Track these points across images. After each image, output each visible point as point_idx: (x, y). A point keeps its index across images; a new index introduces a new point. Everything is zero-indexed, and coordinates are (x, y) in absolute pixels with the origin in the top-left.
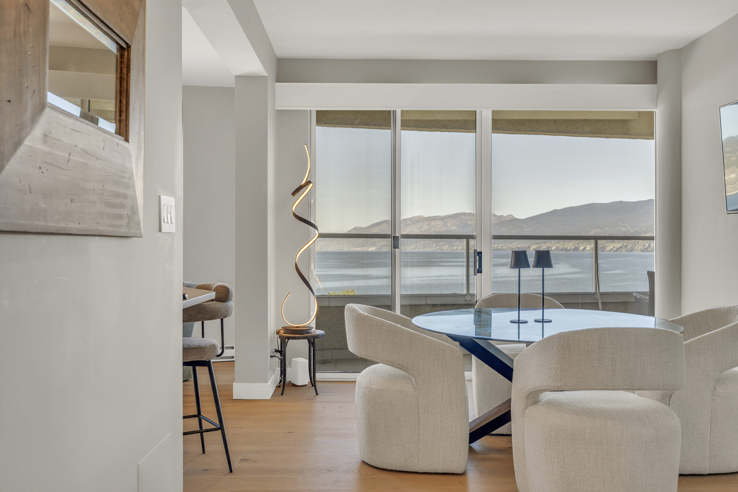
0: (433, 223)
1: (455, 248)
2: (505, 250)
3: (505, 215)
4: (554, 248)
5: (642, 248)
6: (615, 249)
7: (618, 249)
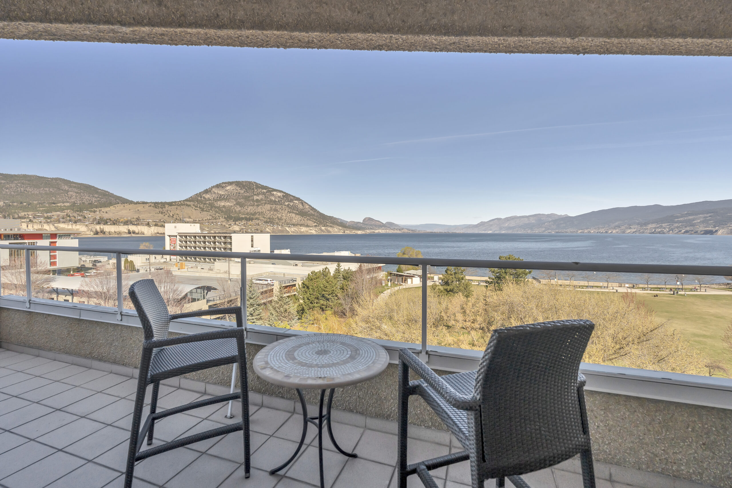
0: (522, 219)
1: (534, 232)
2: (563, 233)
3: (563, 214)
4: (592, 232)
5: (650, 232)
6: (632, 232)
7: (634, 232)
